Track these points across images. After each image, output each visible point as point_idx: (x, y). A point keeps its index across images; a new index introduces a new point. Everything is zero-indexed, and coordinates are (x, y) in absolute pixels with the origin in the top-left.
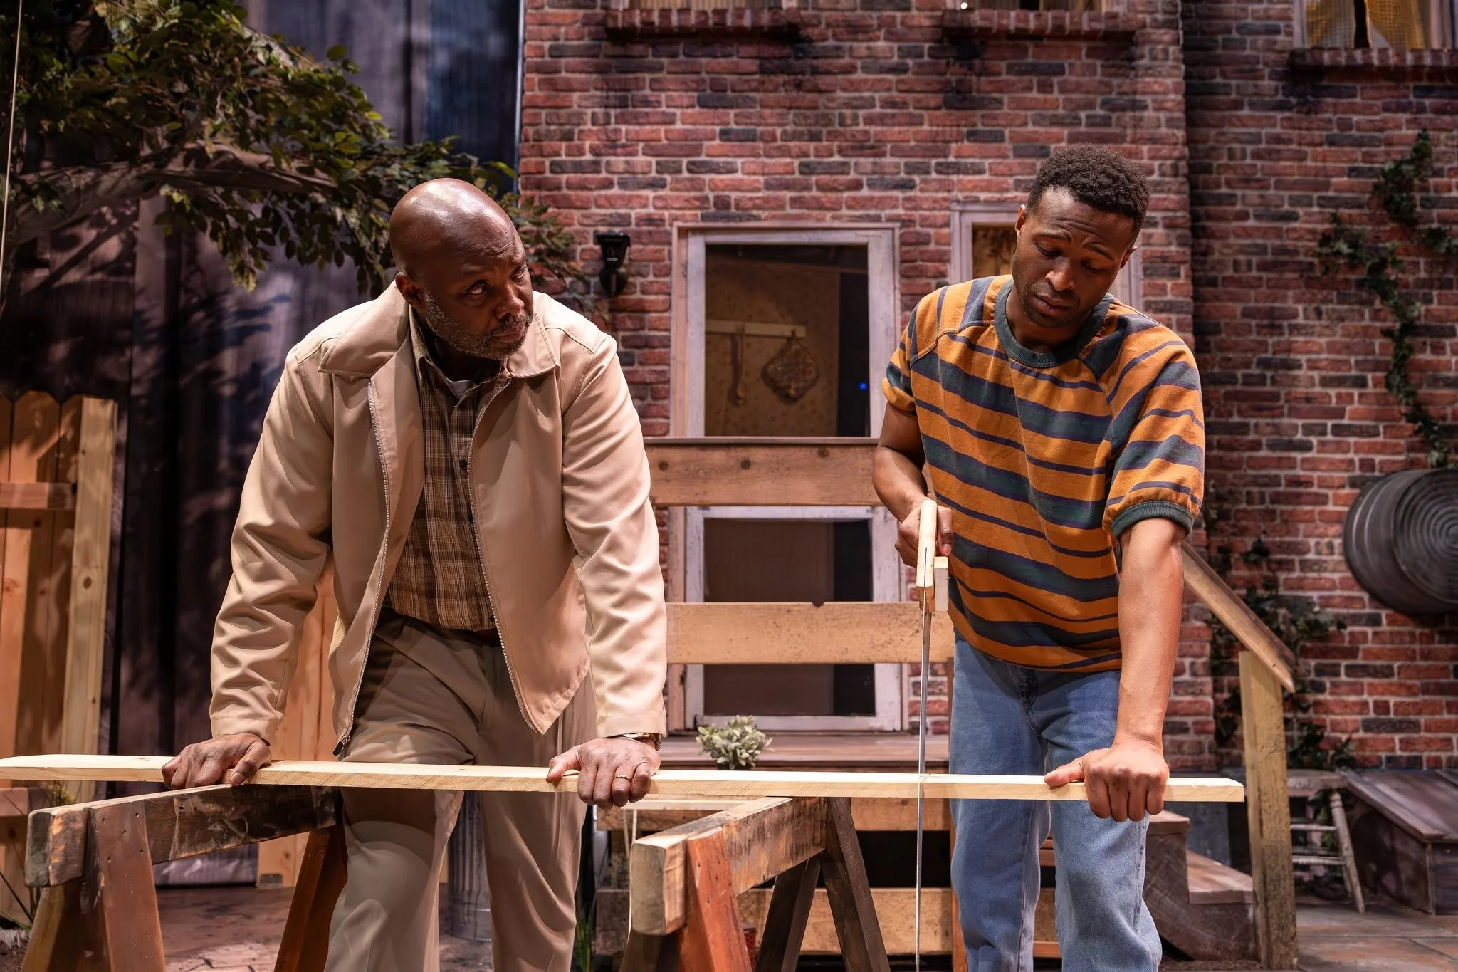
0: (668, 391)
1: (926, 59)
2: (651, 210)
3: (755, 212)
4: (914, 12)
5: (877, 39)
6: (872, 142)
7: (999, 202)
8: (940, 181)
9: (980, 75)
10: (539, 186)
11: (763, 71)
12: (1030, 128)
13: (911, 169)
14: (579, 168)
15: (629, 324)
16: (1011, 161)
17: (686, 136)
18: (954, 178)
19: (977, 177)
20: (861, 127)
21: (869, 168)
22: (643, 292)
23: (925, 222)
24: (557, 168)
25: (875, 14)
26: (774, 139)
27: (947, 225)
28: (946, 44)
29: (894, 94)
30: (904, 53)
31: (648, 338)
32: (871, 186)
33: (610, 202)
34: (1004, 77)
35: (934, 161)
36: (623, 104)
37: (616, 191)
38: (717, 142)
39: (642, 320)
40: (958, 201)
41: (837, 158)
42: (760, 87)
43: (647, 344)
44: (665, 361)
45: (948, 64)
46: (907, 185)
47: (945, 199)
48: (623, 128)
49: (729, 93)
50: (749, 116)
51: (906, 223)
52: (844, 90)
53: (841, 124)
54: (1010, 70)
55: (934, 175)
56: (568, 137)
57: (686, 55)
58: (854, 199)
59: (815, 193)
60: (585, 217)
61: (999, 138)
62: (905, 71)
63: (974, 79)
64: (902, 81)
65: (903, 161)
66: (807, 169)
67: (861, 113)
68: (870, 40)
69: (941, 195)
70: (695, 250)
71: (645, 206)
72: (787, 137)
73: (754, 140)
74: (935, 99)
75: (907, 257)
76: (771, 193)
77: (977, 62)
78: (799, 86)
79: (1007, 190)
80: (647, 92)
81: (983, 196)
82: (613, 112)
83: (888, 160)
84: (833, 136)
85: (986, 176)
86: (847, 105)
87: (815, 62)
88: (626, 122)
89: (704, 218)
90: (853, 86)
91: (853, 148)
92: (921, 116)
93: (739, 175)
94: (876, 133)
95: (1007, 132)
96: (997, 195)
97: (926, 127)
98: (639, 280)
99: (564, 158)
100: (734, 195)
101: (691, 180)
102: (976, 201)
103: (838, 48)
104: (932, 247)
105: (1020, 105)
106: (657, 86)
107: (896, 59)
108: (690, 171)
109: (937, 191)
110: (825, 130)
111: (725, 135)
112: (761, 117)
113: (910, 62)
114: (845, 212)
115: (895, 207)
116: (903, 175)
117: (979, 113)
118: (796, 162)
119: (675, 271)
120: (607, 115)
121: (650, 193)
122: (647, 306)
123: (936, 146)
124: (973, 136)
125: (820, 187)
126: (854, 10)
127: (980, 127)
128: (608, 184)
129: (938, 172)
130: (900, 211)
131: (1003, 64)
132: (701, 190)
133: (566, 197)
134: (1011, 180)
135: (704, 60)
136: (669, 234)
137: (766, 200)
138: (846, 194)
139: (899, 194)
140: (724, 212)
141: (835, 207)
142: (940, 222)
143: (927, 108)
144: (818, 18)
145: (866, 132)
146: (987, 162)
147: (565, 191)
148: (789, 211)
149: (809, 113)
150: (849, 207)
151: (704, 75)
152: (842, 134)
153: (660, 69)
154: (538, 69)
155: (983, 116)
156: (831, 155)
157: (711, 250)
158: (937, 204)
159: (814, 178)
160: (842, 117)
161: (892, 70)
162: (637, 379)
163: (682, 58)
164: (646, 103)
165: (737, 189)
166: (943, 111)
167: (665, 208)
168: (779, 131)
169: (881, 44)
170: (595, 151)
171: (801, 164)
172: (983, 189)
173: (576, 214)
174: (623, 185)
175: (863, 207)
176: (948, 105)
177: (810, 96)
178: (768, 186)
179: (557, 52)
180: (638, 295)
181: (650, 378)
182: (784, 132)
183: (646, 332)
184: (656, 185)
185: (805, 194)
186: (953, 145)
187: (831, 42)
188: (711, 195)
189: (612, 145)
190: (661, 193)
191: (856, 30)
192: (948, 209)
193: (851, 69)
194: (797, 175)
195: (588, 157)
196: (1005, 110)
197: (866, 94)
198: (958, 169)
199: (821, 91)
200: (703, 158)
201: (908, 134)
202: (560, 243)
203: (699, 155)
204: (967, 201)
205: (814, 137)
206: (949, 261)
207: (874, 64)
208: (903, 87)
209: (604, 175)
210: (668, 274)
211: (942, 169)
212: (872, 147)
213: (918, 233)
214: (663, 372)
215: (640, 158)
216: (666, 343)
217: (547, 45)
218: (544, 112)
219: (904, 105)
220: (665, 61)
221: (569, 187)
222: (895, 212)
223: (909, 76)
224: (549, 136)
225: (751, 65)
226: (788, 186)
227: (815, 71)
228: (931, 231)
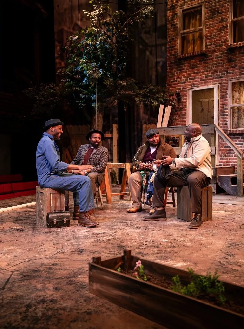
0: (186, 115)
1: (225, 54)
2: (184, 87)
3: (198, 85)
4: (224, 46)
5: (217, 52)
6: (216, 71)
7: (236, 78)
8: (226, 76)
9: (234, 55)
10: (169, 85)
11: (200, 61)
12: (242, 64)
13: (222, 74)
14: (174, 81)
15: (181, 105)
16: (238, 70)
17: (189, 74)
18: (229, 75)
19: (233, 74)
20: (215, 68)
21: (216, 75)
22: (183, 100)
23: (224, 83)
24: (172, 82)
25: (217, 48)
26: (201, 73)
27: (227, 83)
28: (229, 51)
29: (220, 62)
30: (221, 54)
31: (183, 107)
32: (216, 78)
33: (178, 86)
34: (238, 55)
35: (226, 72)
36: (180, 70)
37: (179, 84)
38: (193, 74)
39: (183, 104)
40: (229, 79)
41: (211, 74)
42: (199, 64)
43: (183, 108)
44: (186, 110)
45: (228, 55)
46: (221, 77)
47: (227, 79)
48: (180, 74)
49: (195, 66)
50: (197, 69)
51: (221, 84)
52: (212, 62)
53: (211, 68)
54: (239, 54)
55: (226, 75)
56: (173, 77)
57: (189, 60)
58: (213, 81)
59: (207, 81)
60: (175, 89)
61: (236, 66)
62: (222, 57)
63: (233, 56)
64: (221, 59)
65: (221, 73)
66: (206, 77)
67: (215, 66)
68: (216, 53)
69: (227, 78)
70: (190, 93)
71: (183, 86)
72: (203, 72)
73: (198, 73)
74: (226, 61)
75: (221, 89)
76: (201, 82)
77: (233, 53)
78: (205, 63)
79: (237, 76)
80: (183, 68)
81: (233, 77)
82: (179, 72)
83: (219, 73)
84: (210, 70)
85: (234, 74)
86: (212, 65)
87: (207, 58)
88: (180, 73)
89: (191, 87)
90: (213, 61)
91: (213, 72)
92: (224, 65)
93: (196, 79)
94: (217, 69)
95: (238, 65)
96: (236, 77)
97: (225, 67)
98: (182, 98)
99: (172, 80)
100: (195, 83)
101: (189, 81)
102: (232, 78)
103: (211, 55)
104: (225, 87)
105: (240, 60)
106: (185, 67)
107: (220, 55)
108: (189, 80)
109: (226, 77)
110: (209, 70)
111: (194, 73)
112: (199, 69)
113: (222, 55)
114: (212, 83)
115: (219, 81)
116: (221, 76)
117: (233, 62)
118: (204, 76)
119: (187, 96)
120: (178, 72)
121: (184, 84)
122: (183, 102)
123: (226, 70)
124: (232, 67)
125: (208, 80)
126: (214, 48)
127: (234, 65)
128: (178, 83)
129: (226, 74)
130: (220, 82)
131: (238, 53)
132: (191, 83)
133: (173, 86)
134: (238, 74)
135: (191, 61)
136: (186, 90)
137: (200, 83)
138: (212, 80)
139: (220, 79)
140: (194, 86)
141: (210, 82)
142: (226, 83)
143: (225, 63)
144: (208, 50)
145: (215, 69)
146: (234, 71)
147: (173, 85)
148: (203, 84)
149: (206, 67)
150: (212, 82)
151: (191, 64)
152: (211, 70)
153: (185, 64)
154: (169, 66)
155: (234, 63)
156: (210, 74)
157: (193, 91)
158: (226, 80)
159: (207, 78)
160: (211, 67)
161: (219, 57)
162: (182, 113)
163: (188, 61)
164: (183, 69)
165: (196, 82)
166: (228, 63)
167: (186, 86)
168: (202, 71)
169: (218, 53)
170: (177, 79)
171: (205, 76)
172: (234, 76)
173: (174, 89)
174: (180, 83)
175: (214, 82)
176: (228, 62)
177: (206, 64)
178: (200, 81)
179: (171, 63)
180: (182, 100)
181: (184, 113)
182: (203, 71)
183: (184, 106)
184: (185, 83)
185: (206, 81)
186: (229, 69)
187: (210, 54)
188: (192, 83)
189: (179, 77)
190: (185, 84)
191: (214, 51)
192: (228, 80)
193: (213, 58)
194: (205, 78)
195: (175, 80)
196: (238, 61)
197: (215, 62)
198: (230, 73)
199: (208, 63)
200: (191, 77)
201: (222, 68)
202: (171, 94)
203: (190, 77)
204: (231, 79)
205: (207, 71)
206: (228, 89)
207: (217, 57)
208: (221, 60)
209: (178, 82)
210: (186, 97)
211: (227, 73)
212: (216, 72)
213: (223, 85)
214: (186, 112)
215: (183, 79)
216: (186, 107)
217: (170, 62)
218: (170, 73)
219: (221, 63)
220: (186, 62)
221: (174, 84)
222: (219, 82)
223: (222, 58)
224: (170, 77)
225: (198, 60)
226: (203, 80)
227: (208, 60)
228: (225, 85)
